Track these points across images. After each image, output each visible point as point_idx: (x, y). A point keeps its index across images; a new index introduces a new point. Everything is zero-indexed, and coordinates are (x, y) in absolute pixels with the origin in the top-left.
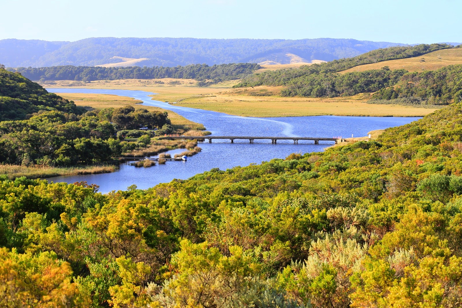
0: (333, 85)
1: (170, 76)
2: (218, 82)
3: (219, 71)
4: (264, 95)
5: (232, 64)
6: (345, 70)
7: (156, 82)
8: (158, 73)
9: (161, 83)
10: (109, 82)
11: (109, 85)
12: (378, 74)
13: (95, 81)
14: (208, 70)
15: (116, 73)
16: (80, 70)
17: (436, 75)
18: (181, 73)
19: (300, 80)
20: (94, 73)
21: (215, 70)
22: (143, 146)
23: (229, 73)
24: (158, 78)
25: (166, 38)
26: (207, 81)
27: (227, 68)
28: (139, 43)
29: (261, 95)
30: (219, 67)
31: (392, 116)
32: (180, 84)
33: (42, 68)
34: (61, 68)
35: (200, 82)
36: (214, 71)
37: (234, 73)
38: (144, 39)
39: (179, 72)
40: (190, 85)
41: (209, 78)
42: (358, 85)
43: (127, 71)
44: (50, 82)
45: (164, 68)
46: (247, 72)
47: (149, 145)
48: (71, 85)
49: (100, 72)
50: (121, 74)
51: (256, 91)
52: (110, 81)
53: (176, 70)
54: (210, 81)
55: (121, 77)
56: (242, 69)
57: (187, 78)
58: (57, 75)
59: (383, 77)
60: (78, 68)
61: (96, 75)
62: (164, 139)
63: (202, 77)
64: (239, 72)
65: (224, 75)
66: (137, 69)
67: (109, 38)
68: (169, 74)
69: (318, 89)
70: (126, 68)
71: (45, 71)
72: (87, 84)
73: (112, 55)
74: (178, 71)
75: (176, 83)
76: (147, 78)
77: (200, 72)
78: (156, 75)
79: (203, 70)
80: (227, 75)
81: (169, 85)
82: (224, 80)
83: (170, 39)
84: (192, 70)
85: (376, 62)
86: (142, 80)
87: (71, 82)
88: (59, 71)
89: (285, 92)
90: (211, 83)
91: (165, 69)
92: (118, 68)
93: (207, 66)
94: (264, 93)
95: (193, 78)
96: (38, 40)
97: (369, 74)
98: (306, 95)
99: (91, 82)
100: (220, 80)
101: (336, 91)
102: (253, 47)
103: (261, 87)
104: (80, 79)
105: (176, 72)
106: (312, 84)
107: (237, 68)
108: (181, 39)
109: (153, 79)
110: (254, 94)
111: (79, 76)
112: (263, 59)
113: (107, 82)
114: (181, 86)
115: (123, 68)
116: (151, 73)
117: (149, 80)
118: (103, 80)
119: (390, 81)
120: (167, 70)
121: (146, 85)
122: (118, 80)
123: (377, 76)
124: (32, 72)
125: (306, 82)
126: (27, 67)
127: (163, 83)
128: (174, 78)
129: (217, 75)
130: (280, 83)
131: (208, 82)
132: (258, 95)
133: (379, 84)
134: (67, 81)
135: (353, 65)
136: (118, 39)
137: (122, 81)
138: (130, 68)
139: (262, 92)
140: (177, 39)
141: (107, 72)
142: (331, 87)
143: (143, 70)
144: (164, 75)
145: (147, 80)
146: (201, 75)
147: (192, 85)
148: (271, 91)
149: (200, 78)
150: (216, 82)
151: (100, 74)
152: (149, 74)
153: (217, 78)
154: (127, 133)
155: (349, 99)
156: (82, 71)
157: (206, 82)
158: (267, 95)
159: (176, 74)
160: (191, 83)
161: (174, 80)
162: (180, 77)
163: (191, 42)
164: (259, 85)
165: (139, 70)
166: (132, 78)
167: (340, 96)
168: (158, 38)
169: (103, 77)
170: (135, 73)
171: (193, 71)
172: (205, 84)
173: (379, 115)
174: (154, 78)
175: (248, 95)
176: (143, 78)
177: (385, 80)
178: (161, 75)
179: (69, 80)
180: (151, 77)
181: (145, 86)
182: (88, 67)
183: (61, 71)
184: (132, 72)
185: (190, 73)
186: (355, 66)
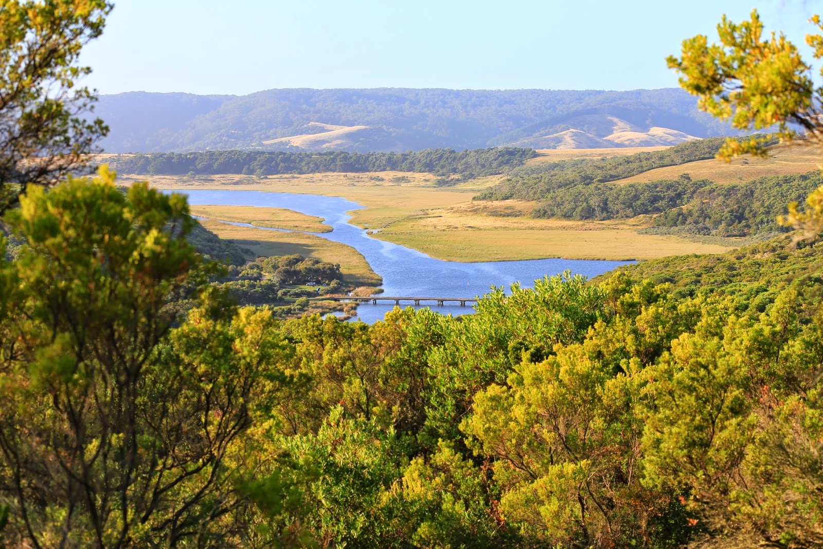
0: (605, 202)
1: (393, 169)
2: (469, 178)
3: (471, 160)
4: (508, 216)
5: (492, 149)
6: (633, 175)
7: (372, 179)
8: (374, 163)
9: (380, 180)
10: (298, 178)
11: (297, 183)
12: (669, 187)
13: (275, 176)
14: (455, 158)
15: (309, 163)
16: (252, 157)
17: (741, 191)
18: (411, 163)
19: (560, 192)
20: (273, 163)
21: (465, 160)
22: (300, 310)
23: (487, 164)
24: (375, 171)
25: (400, 89)
26: (452, 177)
27: (483, 156)
28: (354, 98)
29: (504, 216)
30: (472, 154)
31: (634, 260)
32: (409, 182)
33: (191, 154)
34: (221, 154)
35: (440, 178)
36: (463, 161)
37: (495, 164)
38: (362, 90)
39: (408, 161)
40: (424, 184)
41: (454, 171)
42: (639, 202)
43: (326, 160)
44: (204, 177)
45: (384, 155)
46: (515, 162)
47: (306, 308)
48: (237, 183)
49: (283, 161)
50: (316, 164)
51: (499, 210)
52: (298, 176)
53: (405, 157)
54: (456, 176)
55: (316, 169)
56: (507, 157)
57: (420, 172)
58: (215, 166)
59: (676, 191)
60: (249, 155)
61: (277, 165)
62: (325, 299)
63: (445, 170)
64: (502, 162)
65: (479, 167)
66: (342, 155)
67: (303, 90)
68: (392, 164)
69: (583, 209)
70: (325, 154)
71: (195, 159)
72: (261, 181)
73: (308, 120)
74: (406, 159)
75: (403, 180)
76: (357, 171)
77: (442, 162)
78: (371, 165)
79: (447, 158)
80: (483, 166)
81: (391, 184)
82: (479, 175)
83: (408, 91)
84: (429, 159)
85: (681, 164)
86: (350, 174)
87: (237, 177)
88: (217, 159)
89: (539, 211)
90: (458, 180)
91: (386, 157)
92: (312, 154)
93: (453, 152)
94: (509, 211)
95: (430, 171)
96: (182, 93)
97: (656, 187)
98: (567, 216)
99: (269, 177)
100: (472, 176)
101: (608, 212)
102: (548, 104)
103: (508, 202)
104: (251, 172)
105: (403, 162)
106: (576, 200)
107: (499, 156)
108: (426, 90)
109: (368, 173)
110: (495, 213)
111: (249, 167)
112: (563, 126)
113: (294, 178)
114: (409, 185)
115: (320, 154)
116: (365, 163)
117: (360, 174)
118: (287, 173)
119: (685, 196)
120: (390, 158)
121: (355, 183)
122: (311, 175)
123: (668, 188)
124: (174, 160)
125: (567, 198)
126: (168, 152)
127: (383, 180)
128: (401, 171)
129: (467, 166)
130: (536, 197)
131: (452, 180)
132: (500, 215)
133: (669, 202)
134: (230, 176)
135: (645, 169)
136: (318, 90)
137: (318, 175)
138: (331, 153)
139: (507, 211)
140: (419, 90)
141: (294, 161)
142: (601, 205)
143: (351, 158)
144: (385, 165)
145: (356, 174)
146: (443, 167)
147: (428, 183)
148: (519, 209)
149: (440, 172)
150: (465, 179)
151: (282, 165)
152: (361, 164)
153: (466, 173)
154: (289, 292)
155: (622, 224)
156: (255, 159)
157: (450, 178)
158: (513, 216)
159: (404, 165)
160: (426, 180)
161: (400, 174)
162: (411, 169)
163: (443, 97)
164: (507, 198)
165: (345, 158)
166: (334, 171)
167: (613, 218)
168: (385, 89)
169: (287, 170)
170: (339, 163)
171: (431, 160)
172: (447, 182)
173: (618, 258)
174: (369, 171)
175: (486, 216)
176: (352, 171)
177: (679, 196)
178: (379, 166)
179: (232, 173)
180: (364, 169)
181: (353, 185)
182: (263, 153)
183: (221, 160)
184: (334, 160)
185: (425, 163)
186: (649, 170)
